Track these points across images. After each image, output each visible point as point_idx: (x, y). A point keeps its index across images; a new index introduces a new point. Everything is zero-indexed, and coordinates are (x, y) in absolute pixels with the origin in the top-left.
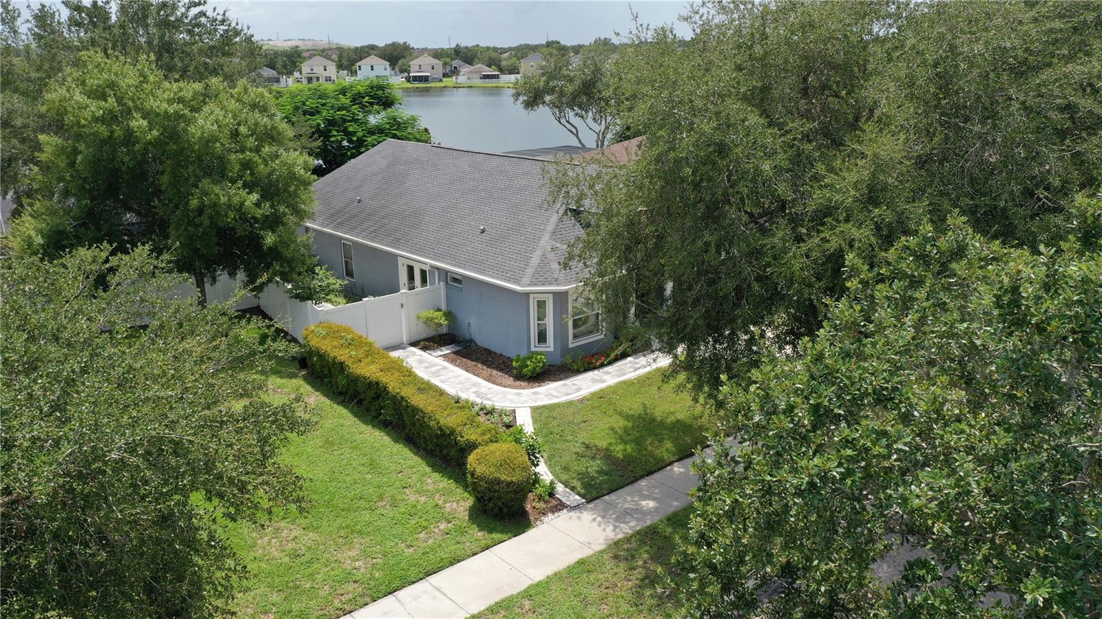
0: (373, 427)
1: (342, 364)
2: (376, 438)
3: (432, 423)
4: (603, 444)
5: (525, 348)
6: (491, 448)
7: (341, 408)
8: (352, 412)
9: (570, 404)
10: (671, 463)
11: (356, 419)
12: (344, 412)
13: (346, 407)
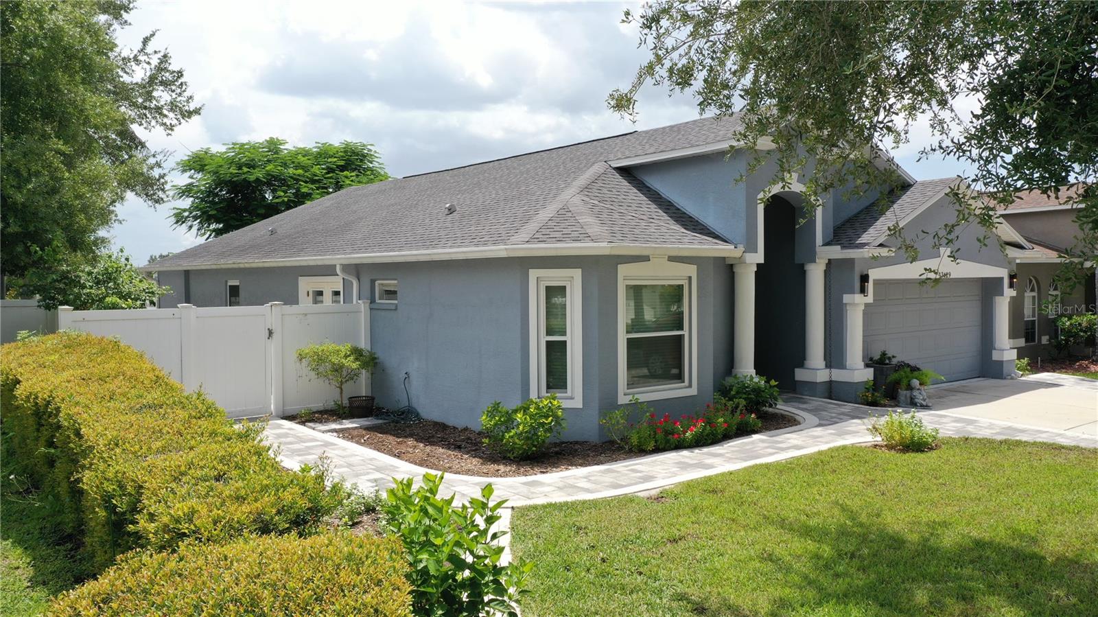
9: (625, 501)
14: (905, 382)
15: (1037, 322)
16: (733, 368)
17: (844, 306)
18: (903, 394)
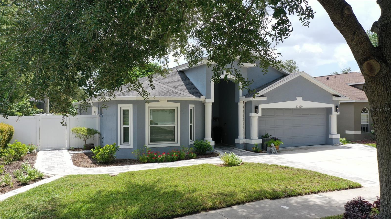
14: (269, 145)
15: (369, 124)
16: (204, 138)
17: (250, 117)
18: (268, 148)
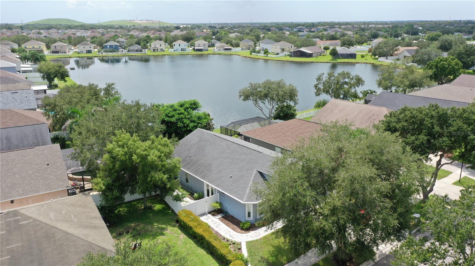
0: (201, 248)
1: (191, 227)
2: (202, 252)
3: (219, 252)
4: (266, 257)
5: (244, 218)
6: (236, 263)
7: (190, 240)
8: (194, 242)
9: (257, 240)
10: (285, 264)
11: (195, 245)
12: (192, 241)
13: (193, 240)
